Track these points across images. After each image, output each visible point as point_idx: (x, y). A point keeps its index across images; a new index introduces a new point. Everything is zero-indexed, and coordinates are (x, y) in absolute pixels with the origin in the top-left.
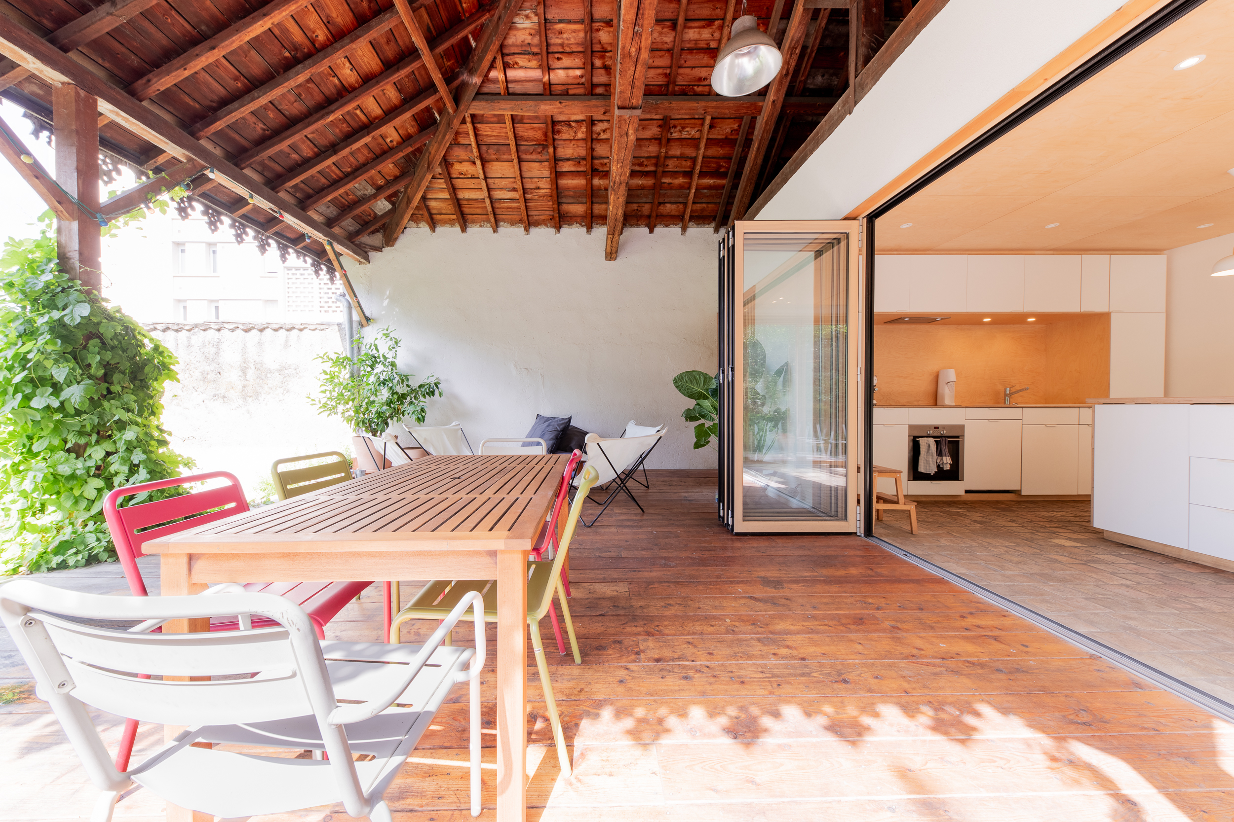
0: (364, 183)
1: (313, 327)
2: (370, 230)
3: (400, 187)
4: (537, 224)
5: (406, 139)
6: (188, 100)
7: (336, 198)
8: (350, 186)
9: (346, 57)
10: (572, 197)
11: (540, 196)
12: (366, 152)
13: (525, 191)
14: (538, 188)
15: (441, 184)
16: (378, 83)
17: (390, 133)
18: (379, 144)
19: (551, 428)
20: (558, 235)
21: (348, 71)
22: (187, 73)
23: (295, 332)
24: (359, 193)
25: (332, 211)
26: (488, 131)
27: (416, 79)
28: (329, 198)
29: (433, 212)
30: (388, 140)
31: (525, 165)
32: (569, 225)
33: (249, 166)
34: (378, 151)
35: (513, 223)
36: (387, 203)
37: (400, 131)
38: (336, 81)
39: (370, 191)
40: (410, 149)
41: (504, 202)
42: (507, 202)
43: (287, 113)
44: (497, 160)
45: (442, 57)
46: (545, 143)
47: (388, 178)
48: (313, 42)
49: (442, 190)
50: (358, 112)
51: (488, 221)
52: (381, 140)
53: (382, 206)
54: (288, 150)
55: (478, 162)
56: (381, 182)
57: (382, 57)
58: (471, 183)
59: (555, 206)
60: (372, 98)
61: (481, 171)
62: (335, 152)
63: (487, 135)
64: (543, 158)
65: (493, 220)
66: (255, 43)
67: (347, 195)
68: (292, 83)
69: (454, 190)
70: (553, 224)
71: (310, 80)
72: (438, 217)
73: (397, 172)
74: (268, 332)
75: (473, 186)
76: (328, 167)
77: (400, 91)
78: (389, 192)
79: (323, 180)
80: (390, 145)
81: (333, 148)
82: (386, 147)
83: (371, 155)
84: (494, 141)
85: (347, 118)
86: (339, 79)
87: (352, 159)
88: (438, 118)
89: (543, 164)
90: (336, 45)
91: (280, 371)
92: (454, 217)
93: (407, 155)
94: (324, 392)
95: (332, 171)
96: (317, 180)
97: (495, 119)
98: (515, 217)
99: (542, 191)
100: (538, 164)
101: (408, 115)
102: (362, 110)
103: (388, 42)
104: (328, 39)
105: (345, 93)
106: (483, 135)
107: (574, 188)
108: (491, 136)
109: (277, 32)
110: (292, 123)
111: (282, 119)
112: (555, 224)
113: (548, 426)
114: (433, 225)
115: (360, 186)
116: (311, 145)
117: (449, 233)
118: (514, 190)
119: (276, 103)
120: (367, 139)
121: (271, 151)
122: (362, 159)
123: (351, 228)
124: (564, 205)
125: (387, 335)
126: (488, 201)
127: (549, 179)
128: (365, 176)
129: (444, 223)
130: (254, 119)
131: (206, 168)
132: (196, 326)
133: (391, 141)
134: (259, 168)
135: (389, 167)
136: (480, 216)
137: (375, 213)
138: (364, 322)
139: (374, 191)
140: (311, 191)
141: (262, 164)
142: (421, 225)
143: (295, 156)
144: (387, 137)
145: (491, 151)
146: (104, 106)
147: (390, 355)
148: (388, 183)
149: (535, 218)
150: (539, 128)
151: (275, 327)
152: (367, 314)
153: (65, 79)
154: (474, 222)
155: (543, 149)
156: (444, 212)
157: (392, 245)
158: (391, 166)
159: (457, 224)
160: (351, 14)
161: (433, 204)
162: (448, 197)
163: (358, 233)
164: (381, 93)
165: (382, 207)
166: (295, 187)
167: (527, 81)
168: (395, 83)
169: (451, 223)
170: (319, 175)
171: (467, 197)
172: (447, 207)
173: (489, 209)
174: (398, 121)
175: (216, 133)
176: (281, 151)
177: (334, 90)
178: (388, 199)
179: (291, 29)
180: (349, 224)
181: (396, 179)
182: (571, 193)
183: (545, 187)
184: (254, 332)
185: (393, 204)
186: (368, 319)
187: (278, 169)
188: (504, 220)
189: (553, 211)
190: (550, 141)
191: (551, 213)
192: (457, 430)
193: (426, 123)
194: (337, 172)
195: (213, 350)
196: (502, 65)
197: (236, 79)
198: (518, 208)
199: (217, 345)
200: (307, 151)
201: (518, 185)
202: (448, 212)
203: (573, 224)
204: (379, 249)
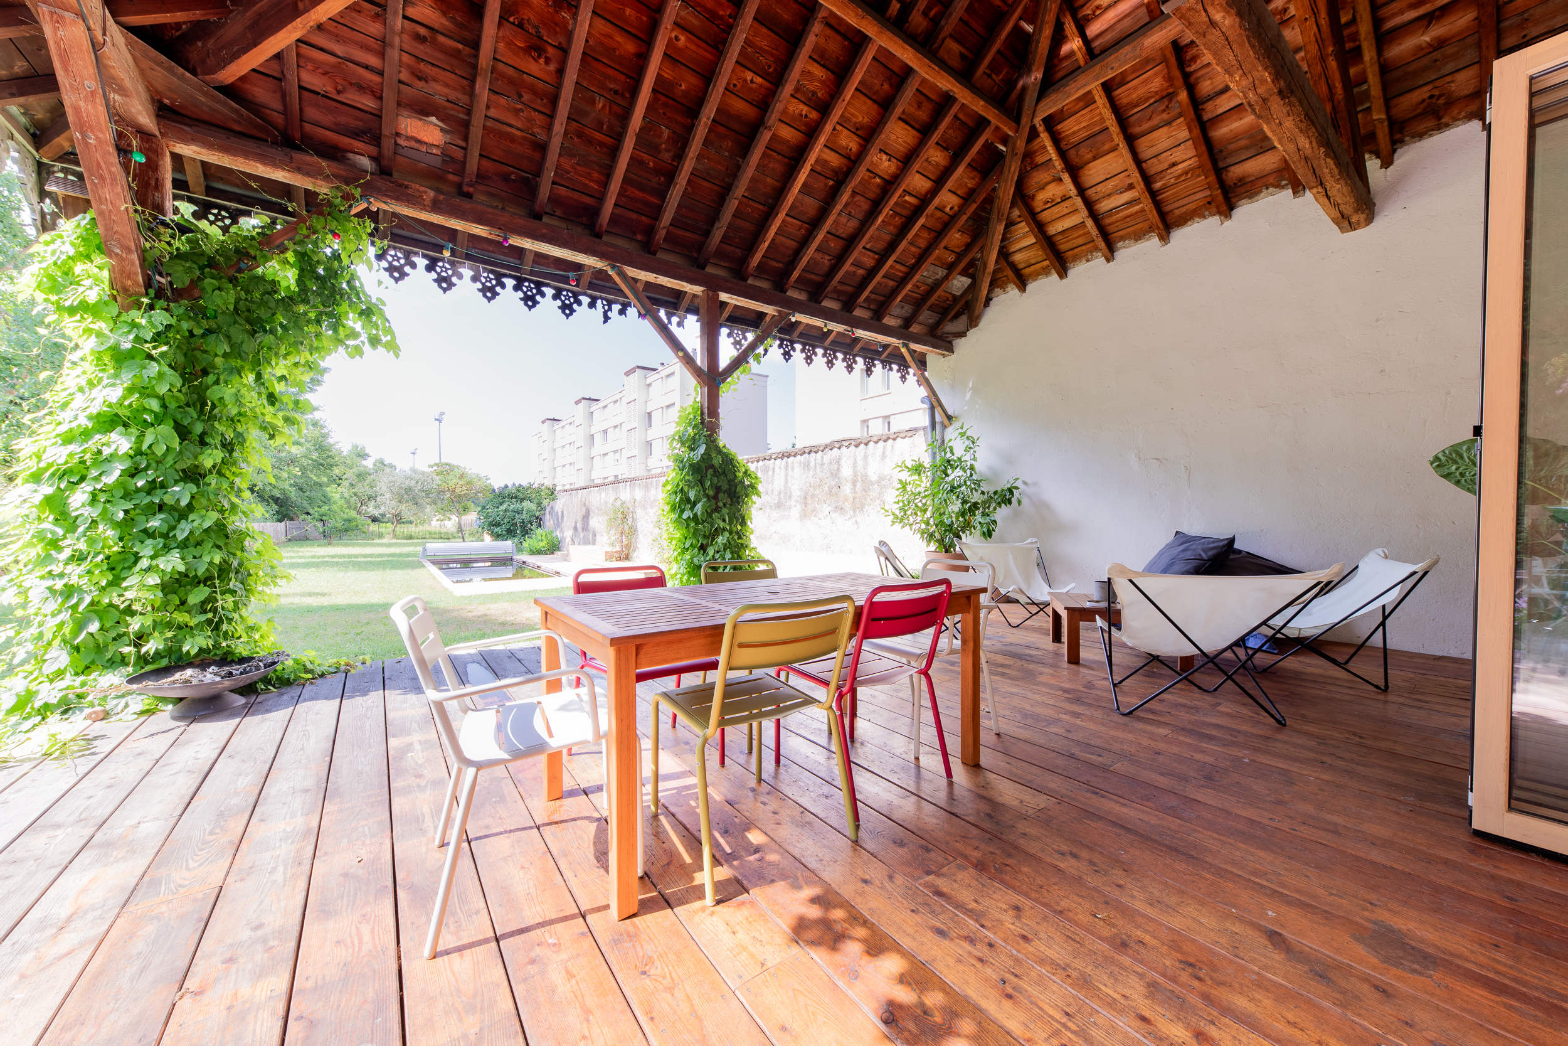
0: (932, 268)
1: (903, 435)
2: (950, 317)
3: (975, 253)
4: (1183, 221)
5: (968, 197)
6: (774, 264)
7: (906, 295)
8: (917, 277)
9: (881, 150)
10: (1247, 148)
11: (1179, 177)
12: (925, 235)
13: (1147, 180)
14: (1174, 164)
15: (1023, 228)
16: (918, 156)
17: (947, 199)
18: (937, 219)
19: (1188, 555)
20: (1228, 223)
21: (887, 164)
22: (767, 244)
23: (890, 441)
24: (930, 281)
25: (908, 309)
26: (1071, 127)
27: (963, 123)
28: (899, 299)
29: (1021, 266)
30: (947, 209)
31: (1143, 144)
32: (1250, 197)
33: (826, 296)
34: (938, 226)
35: (1138, 236)
36: (964, 279)
37: (959, 192)
38: (878, 180)
39: (941, 273)
40: (974, 206)
41: (1117, 212)
42: (1122, 210)
43: (844, 235)
44: (1095, 158)
45: (989, 76)
46: (1171, 90)
47: (958, 250)
48: (848, 158)
49: (1025, 236)
50: (907, 198)
51: (1097, 249)
52: (939, 214)
53: (959, 283)
54: (852, 269)
55: (1066, 177)
56: (951, 258)
57: (917, 126)
58: (1062, 209)
59: (1212, 178)
60: (918, 176)
61: (1071, 187)
62: (893, 251)
63: (1074, 133)
64: (1172, 114)
65: (1102, 244)
66: (806, 189)
67: (918, 287)
68: (839, 207)
69: (1040, 227)
70: (1214, 210)
71: (854, 193)
72: (1027, 271)
73: (967, 239)
74: (871, 444)
75: (1066, 211)
76: (891, 267)
77: (946, 149)
78: (962, 265)
79: (891, 283)
80: (951, 213)
81: (892, 246)
82: (946, 218)
83: (933, 234)
84: (1084, 134)
85: (898, 210)
86: (880, 177)
87: (913, 249)
88: (1004, 149)
89: (1175, 124)
90: (869, 146)
91: (878, 482)
92: (1047, 263)
93: (974, 213)
94: (898, 503)
95: (898, 270)
96: (886, 286)
97: (1081, 104)
98: (1141, 225)
99: (1181, 166)
100: (1165, 129)
101: (961, 169)
102: (910, 194)
103: (919, 106)
104: (860, 145)
105: (890, 184)
106: (1067, 136)
107: (1246, 132)
108: (1079, 130)
109: (818, 168)
110: (850, 242)
111: (841, 243)
112: (1218, 207)
113: (1184, 551)
114: (1022, 284)
115: (929, 272)
116: (871, 254)
117: (1045, 287)
118: (1131, 187)
119: (833, 231)
120: (922, 221)
121: (838, 277)
122: (923, 244)
123: (931, 321)
124: (1232, 169)
125: (963, 435)
126: (1090, 223)
127: (1191, 142)
128: (931, 259)
129: (1036, 275)
130: (821, 255)
131: (789, 314)
132: (826, 446)
133: (951, 209)
134: (835, 296)
135: (956, 238)
136: (1084, 248)
137: (954, 295)
138: (946, 422)
139: (945, 272)
140: (882, 299)
141: (835, 290)
142: (1009, 289)
143: (861, 272)
144: (945, 207)
145: (1083, 150)
146: (724, 296)
147: (968, 457)
148: (960, 256)
149: (1177, 212)
150: (1156, 75)
151: (875, 439)
152: (950, 412)
153: (702, 288)
154: (1076, 258)
155: (1170, 101)
156: (1033, 261)
157: (976, 325)
158: (958, 235)
159: (1053, 271)
160: (875, 106)
161: (1018, 258)
162: (1034, 240)
163: (939, 323)
164: (925, 164)
165: (959, 285)
166: (867, 299)
167: (1119, 21)
168: (937, 143)
169: (1045, 272)
170: (885, 280)
171: (1061, 229)
172: (1036, 254)
173: (1094, 231)
174: (950, 183)
175: (797, 280)
176: (847, 272)
177: (878, 191)
178: (964, 273)
179: (829, 159)
180: (927, 316)
181: (968, 247)
182: (1243, 142)
183: (1185, 157)
184: (862, 446)
185: (972, 276)
186: (949, 418)
187: (849, 289)
188: (1123, 238)
189: (1210, 187)
190: (1179, 81)
191: (1207, 193)
192: (1033, 549)
193: (990, 164)
194: (902, 268)
195: (835, 467)
196: (1074, 28)
197: (800, 228)
198: (1142, 211)
199: (838, 462)
200: (869, 261)
201: (1136, 177)
202: (1039, 259)
203: (1261, 192)
204: (962, 334)
